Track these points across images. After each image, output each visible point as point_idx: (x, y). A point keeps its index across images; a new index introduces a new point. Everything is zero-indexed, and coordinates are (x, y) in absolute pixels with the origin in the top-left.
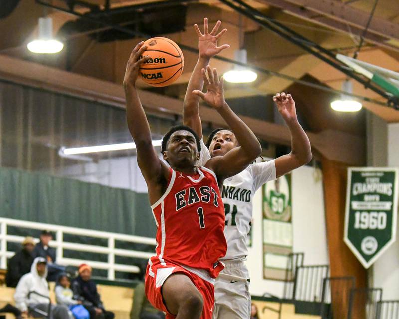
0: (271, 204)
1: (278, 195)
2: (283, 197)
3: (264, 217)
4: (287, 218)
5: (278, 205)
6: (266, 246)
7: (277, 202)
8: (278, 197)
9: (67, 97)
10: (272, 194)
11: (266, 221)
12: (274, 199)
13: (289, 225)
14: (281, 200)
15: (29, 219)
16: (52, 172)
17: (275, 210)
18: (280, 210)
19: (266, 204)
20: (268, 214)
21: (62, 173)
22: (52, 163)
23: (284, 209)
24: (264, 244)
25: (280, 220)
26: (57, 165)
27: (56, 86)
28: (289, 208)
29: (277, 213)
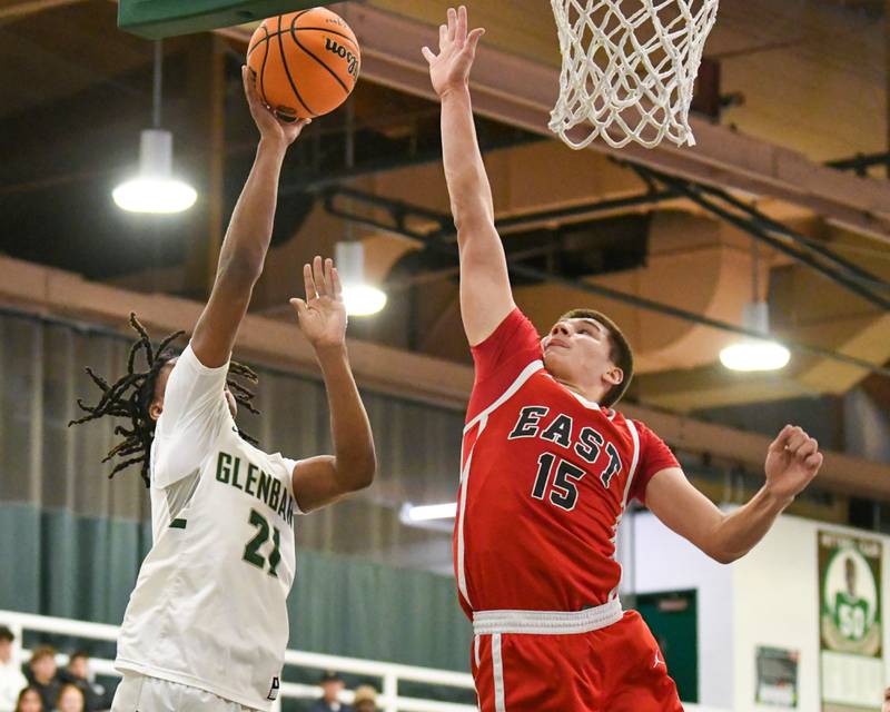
0: (837, 620)
1: (852, 600)
2: (863, 604)
3: (824, 645)
4: (872, 648)
5: (852, 621)
6: (827, 707)
7: (851, 615)
8: (853, 606)
9: (407, 403)
10: (840, 599)
11: (827, 656)
12: (844, 610)
13: (876, 663)
14: (859, 612)
15: (326, 650)
16: (376, 556)
17: (846, 631)
18: (858, 632)
19: (826, 619)
20: (830, 640)
21: (398, 558)
22: (376, 536)
23: (866, 630)
24: (823, 703)
25: (858, 653)
26: (386, 544)
27: (384, 382)
28: (876, 627)
29: (852, 638)
